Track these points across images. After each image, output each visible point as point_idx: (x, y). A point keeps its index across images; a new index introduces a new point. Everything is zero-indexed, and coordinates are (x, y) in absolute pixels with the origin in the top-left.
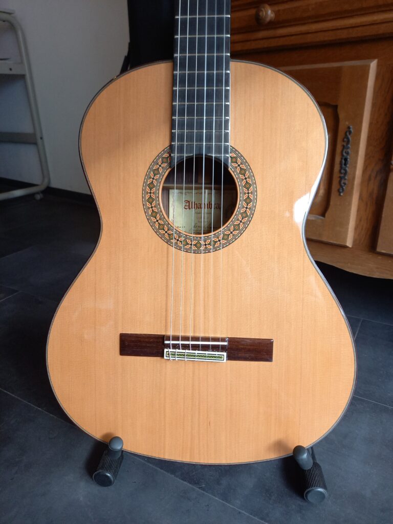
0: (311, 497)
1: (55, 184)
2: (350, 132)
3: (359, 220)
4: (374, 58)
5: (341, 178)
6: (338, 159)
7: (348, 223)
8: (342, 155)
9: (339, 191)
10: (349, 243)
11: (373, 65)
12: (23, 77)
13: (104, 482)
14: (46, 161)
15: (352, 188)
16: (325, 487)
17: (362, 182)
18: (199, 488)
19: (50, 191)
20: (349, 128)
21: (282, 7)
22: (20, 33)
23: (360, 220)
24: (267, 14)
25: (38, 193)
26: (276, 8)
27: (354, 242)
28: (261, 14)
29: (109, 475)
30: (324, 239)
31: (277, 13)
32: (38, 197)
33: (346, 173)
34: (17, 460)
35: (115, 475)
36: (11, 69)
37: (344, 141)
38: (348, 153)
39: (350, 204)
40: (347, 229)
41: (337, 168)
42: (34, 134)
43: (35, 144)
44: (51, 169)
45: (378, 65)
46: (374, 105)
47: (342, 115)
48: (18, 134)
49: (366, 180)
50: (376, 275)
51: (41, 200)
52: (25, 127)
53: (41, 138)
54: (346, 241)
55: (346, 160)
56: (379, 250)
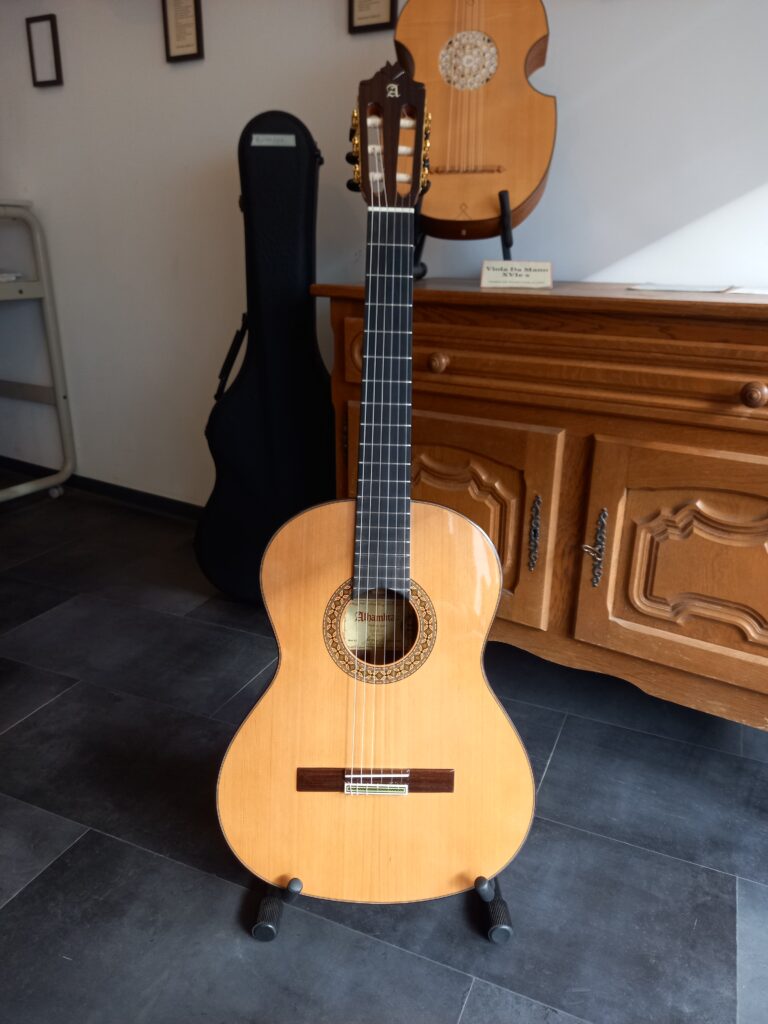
0: (495, 937)
1: (86, 470)
2: (539, 502)
3: (554, 598)
4: (562, 426)
5: (531, 552)
6: (526, 529)
7: (541, 604)
8: (531, 525)
9: (529, 564)
10: (544, 626)
11: (561, 437)
12: (40, 301)
13: (268, 936)
14: (71, 434)
15: (544, 564)
16: (510, 925)
17: (556, 556)
18: (375, 936)
19: (75, 482)
20: (537, 497)
21: (460, 354)
22: (38, 237)
23: (555, 599)
24: (441, 364)
25: (56, 487)
26: (453, 353)
27: (550, 624)
28: (434, 364)
29: (270, 926)
30: (514, 619)
31: (453, 359)
32: (56, 493)
33: (536, 546)
34: (151, 919)
35: (277, 926)
36: (21, 292)
37: (531, 510)
38: (537, 525)
39: (542, 581)
40: (540, 610)
41: (525, 539)
42: (53, 389)
43: (55, 405)
44: (78, 445)
45: (567, 436)
46: (564, 475)
47: (529, 482)
48: (21, 386)
49: (559, 555)
50: (577, 666)
51: (60, 498)
52: (38, 376)
53: (65, 397)
54: (539, 624)
55: (535, 531)
56: (576, 637)
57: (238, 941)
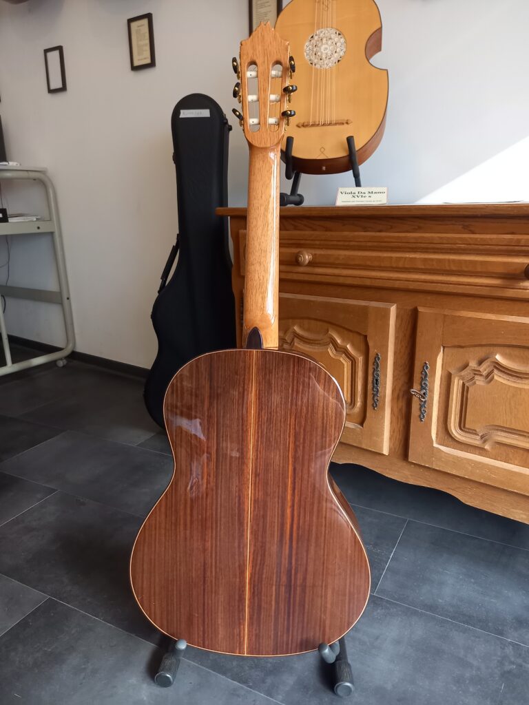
0: (340, 691)
1: (81, 348)
2: (379, 359)
3: (392, 432)
4: (394, 302)
5: (374, 395)
6: (370, 379)
7: (383, 434)
8: (374, 376)
9: (373, 405)
10: (386, 451)
11: (393, 309)
12: (52, 234)
13: (166, 683)
14: (72, 324)
15: (384, 404)
16: (351, 682)
17: (393, 399)
18: (248, 686)
19: (74, 356)
20: (377, 354)
21: (318, 252)
22: (51, 191)
23: (394, 432)
24: (304, 258)
25: (61, 359)
26: (314, 252)
27: (390, 449)
28: (300, 259)
29: (168, 675)
30: (364, 446)
31: (314, 256)
32: (61, 364)
33: (378, 391)
34: (83, 666)
35: (174, 677)
36: (38, 228)
37: (374, 364)
38: (378, 375)
39: (383, 417)
40: (383, 439)
41: (370, 386)
42: (60, 293)
43: (61, 304)
44: (76, 331)
45: (397, 308)
46: (396, 338)
47: (371, 344)
48: (40, 292)
49: (395, 398)
50: (411, 482)
51: (64, 366)
52: (51, 285)
53: (68, 299)
54: (382, 450)
55: (377, 380)
56: (409, 460)
57: (145, 686)
